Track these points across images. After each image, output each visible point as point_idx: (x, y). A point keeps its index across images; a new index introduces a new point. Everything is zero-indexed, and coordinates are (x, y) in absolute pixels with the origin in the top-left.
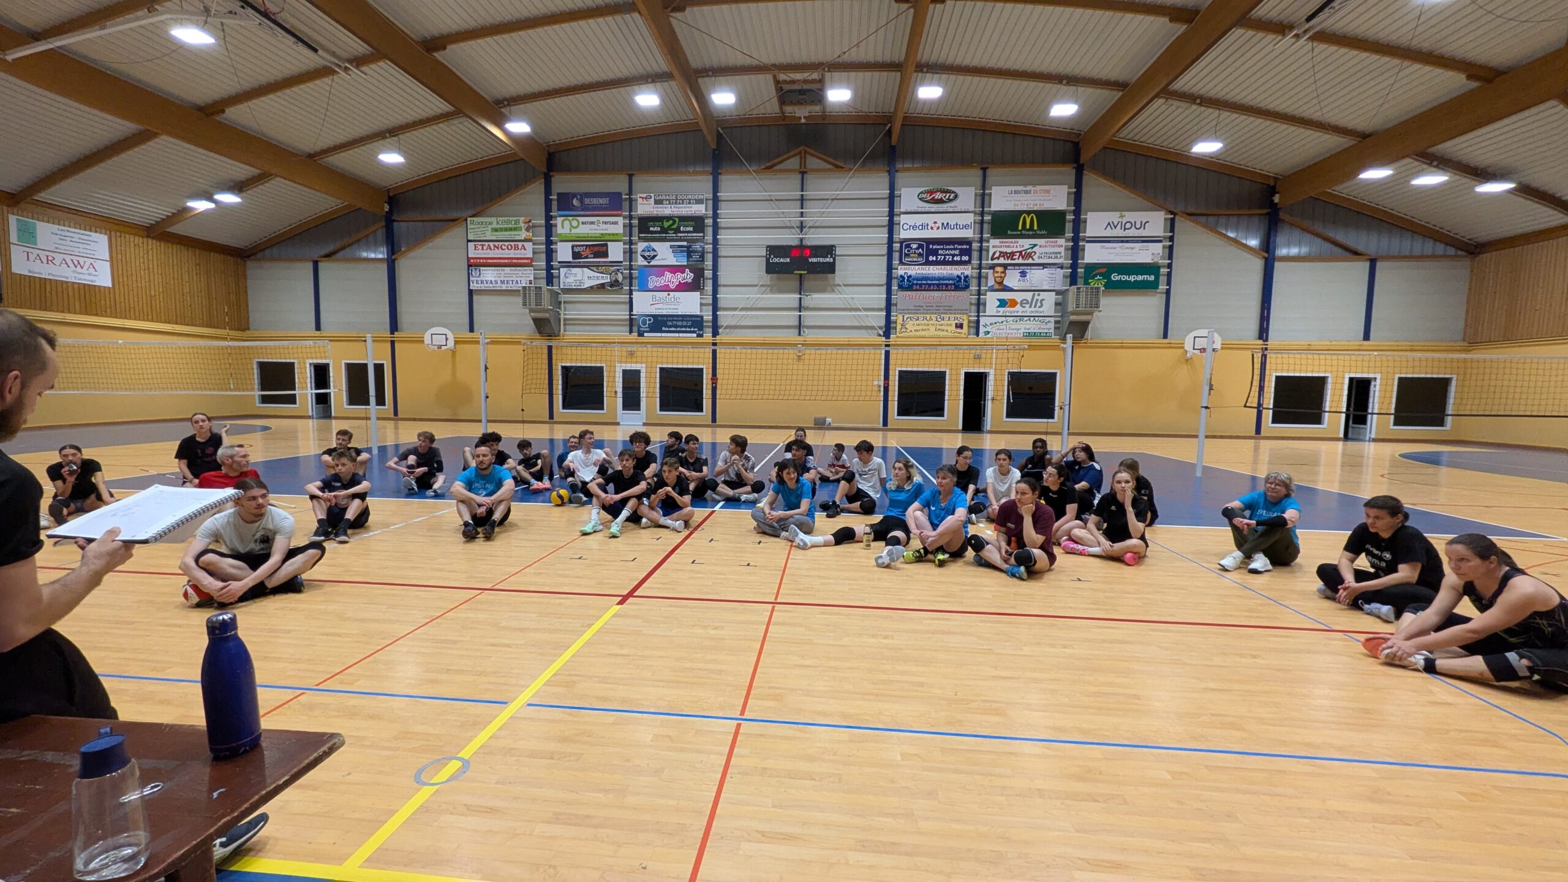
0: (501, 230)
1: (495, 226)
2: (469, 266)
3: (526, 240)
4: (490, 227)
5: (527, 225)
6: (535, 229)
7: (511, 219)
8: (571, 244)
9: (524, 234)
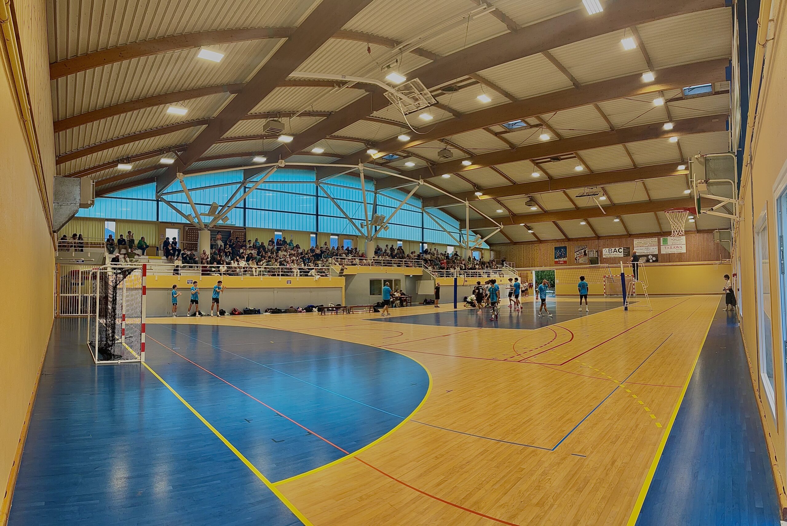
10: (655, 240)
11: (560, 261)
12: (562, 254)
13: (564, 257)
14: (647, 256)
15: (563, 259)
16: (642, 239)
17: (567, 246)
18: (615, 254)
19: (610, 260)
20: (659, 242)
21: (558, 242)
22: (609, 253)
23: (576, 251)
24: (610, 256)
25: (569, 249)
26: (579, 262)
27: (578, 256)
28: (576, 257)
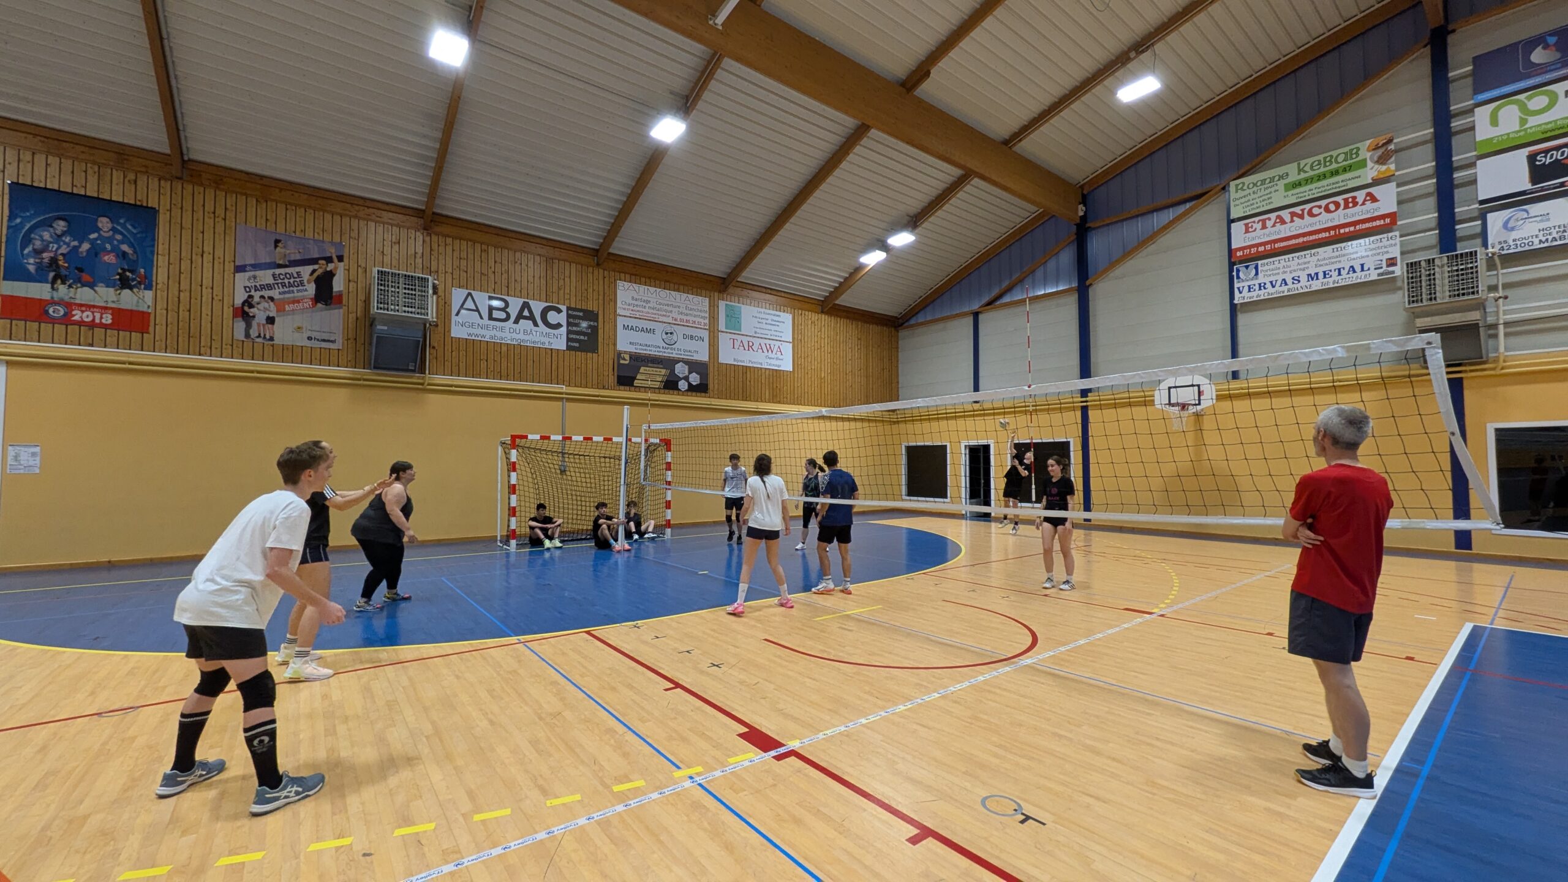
0: (1309, 181)
1: (1294, 177)
2: (1231, 265)
3: (1377, 182)
4: (1282, 182)
5: (1380, 152)
6: (1403, 155)
7: (1334, 153)
8: (1526, 151)
9: (1371, 172)
10: (700, 303)
11: (69, 306)
12: (95, 252)
13: (125, 283)
14: (668, 363)
15: (101, 289)
16: (652, 289)
17: (161, 211)
18: (525, 331)
19: (498, 358)
20: (713, 318)
21: (60, 156)
22: (491, 318)
23: (253, 262)
24: (493, 333)
25: (186, 235)
26: (272, 339)
27: (262, 297)
28: (243, 304)
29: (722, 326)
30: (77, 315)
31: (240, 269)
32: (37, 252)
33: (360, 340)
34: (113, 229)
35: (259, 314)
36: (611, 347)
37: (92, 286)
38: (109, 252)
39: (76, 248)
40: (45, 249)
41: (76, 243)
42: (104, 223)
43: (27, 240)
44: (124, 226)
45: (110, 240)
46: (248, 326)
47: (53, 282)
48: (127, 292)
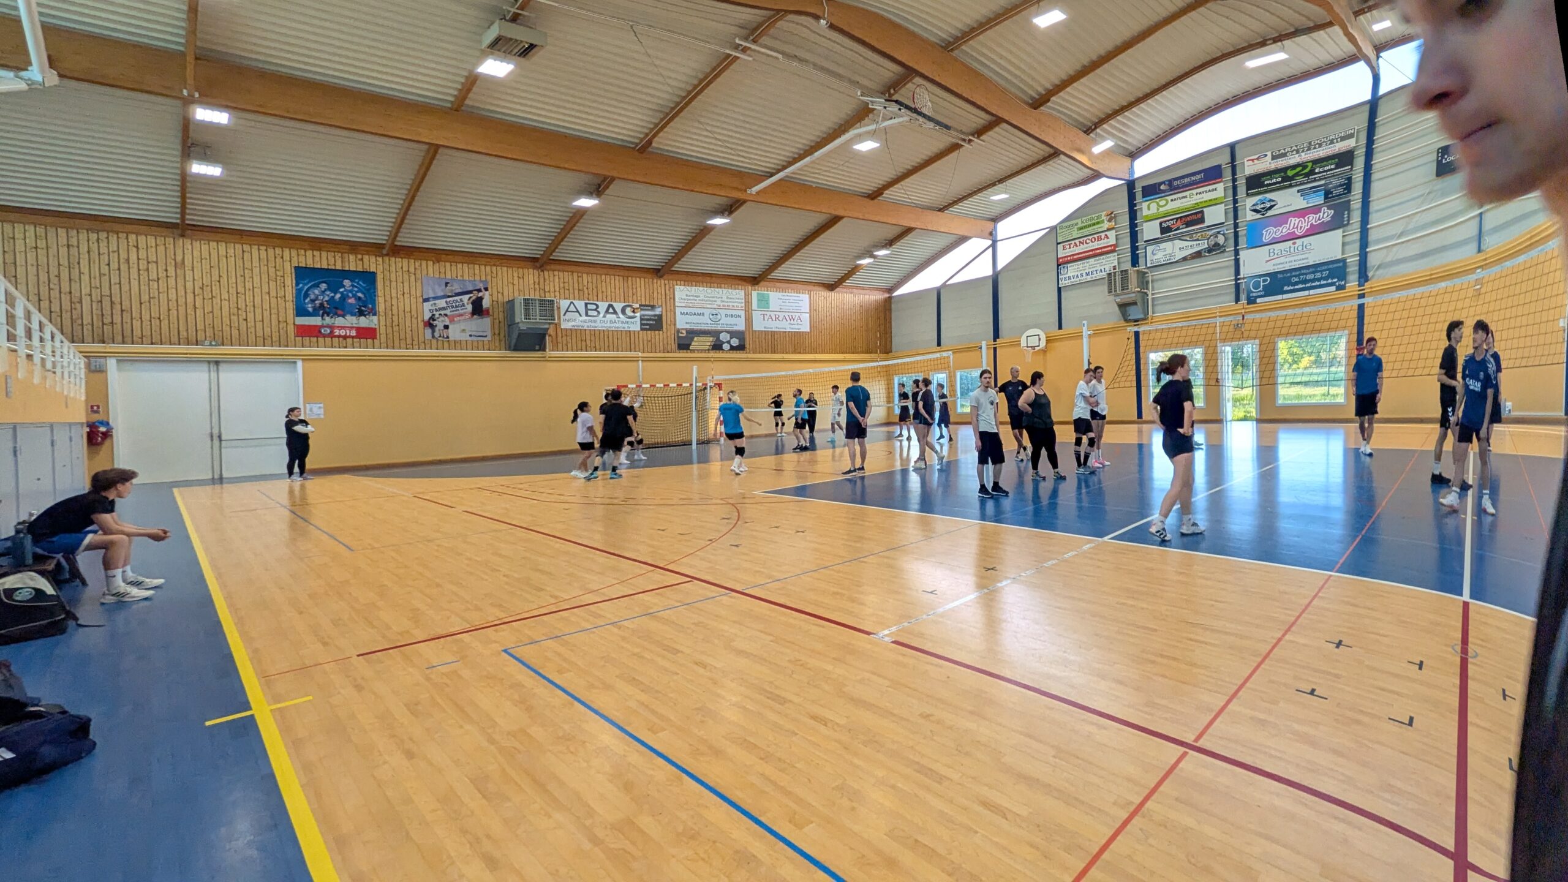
10: (737, 293)
11: (332, 327)
12: (344, 298)
13: (361, 313)
14: (715, 333)
15: (348, 317)
16: (701, 288)
17: (379, 273)
18: (611, 322)
19: (593, 338)
20: (748, 302)
21: (320, 250)
22: (587, 315)
23: (431, 295)
24: (589, 324)
25: (394, 284)
26: (448, 337)
27: (440, 314)
28: (430, 318)
29: (755, 306)
30: (337, 332)
31: (426, 300)
32: (313, 301)
33: (502, 335)
34: (353, 286)
35: (439, 324)
36: (672, 326)
37: (343, 316)
38: (350, 298)
39: (333, 297)
40: (317, 299)
41: (332, 294)
42: (347, 283)
43: (306, 295)
44: (358, 283)
45: (351, 291)
46: (433, 332)
47: (323, 316)
48: (362, 318)
